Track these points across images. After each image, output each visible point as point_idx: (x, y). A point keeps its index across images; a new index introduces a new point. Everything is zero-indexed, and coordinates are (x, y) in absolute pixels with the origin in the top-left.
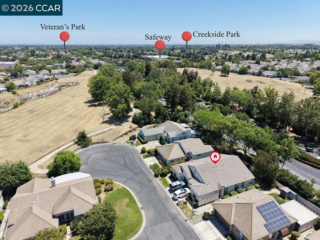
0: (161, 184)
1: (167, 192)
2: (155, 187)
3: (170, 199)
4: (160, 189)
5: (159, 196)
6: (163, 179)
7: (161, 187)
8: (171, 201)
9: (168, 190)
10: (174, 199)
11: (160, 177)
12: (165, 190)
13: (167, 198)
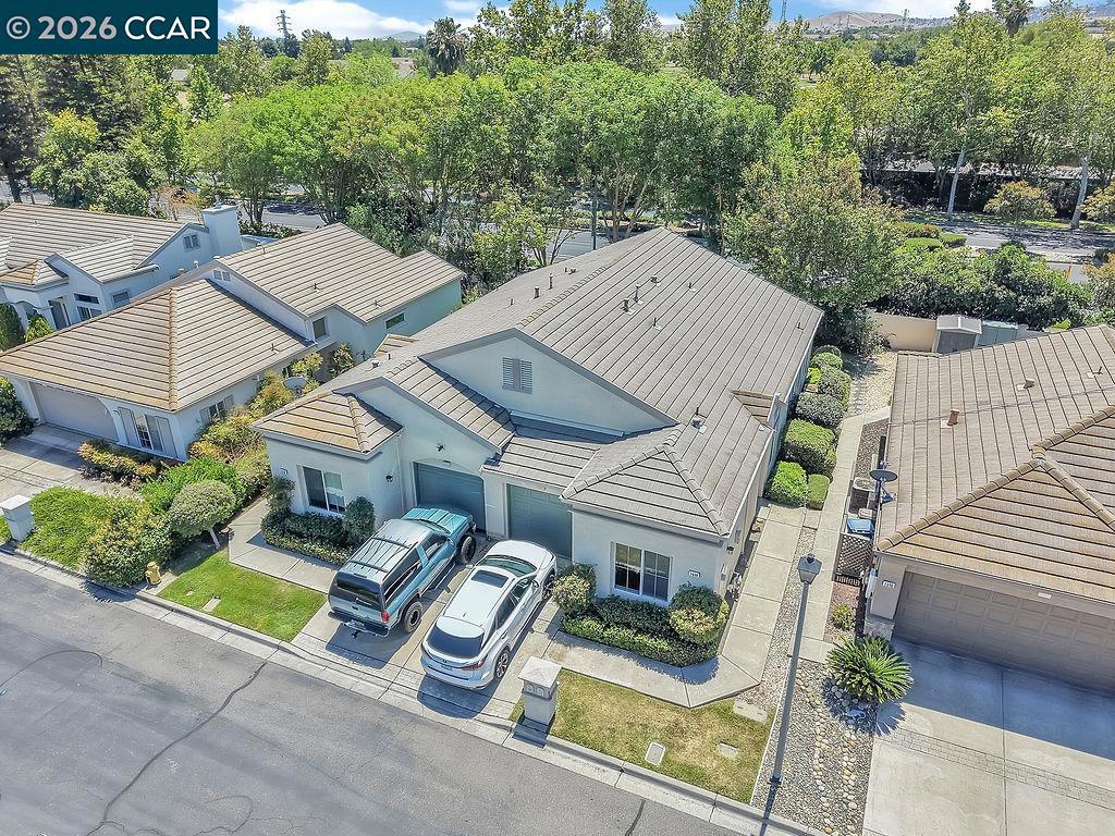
0: (216, 635)
1: (328, 675)
2: (165, 693)
3: (415, 719)
4: (232, 677)
5: (273, 762)
6: (210, 578)
7: (227, 655)
8: (437, 727)
9: (333, 646)
10: (460, 700)
11: (168, 579)
12: (298, 665)
13: (379, 726)
